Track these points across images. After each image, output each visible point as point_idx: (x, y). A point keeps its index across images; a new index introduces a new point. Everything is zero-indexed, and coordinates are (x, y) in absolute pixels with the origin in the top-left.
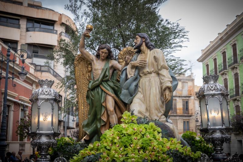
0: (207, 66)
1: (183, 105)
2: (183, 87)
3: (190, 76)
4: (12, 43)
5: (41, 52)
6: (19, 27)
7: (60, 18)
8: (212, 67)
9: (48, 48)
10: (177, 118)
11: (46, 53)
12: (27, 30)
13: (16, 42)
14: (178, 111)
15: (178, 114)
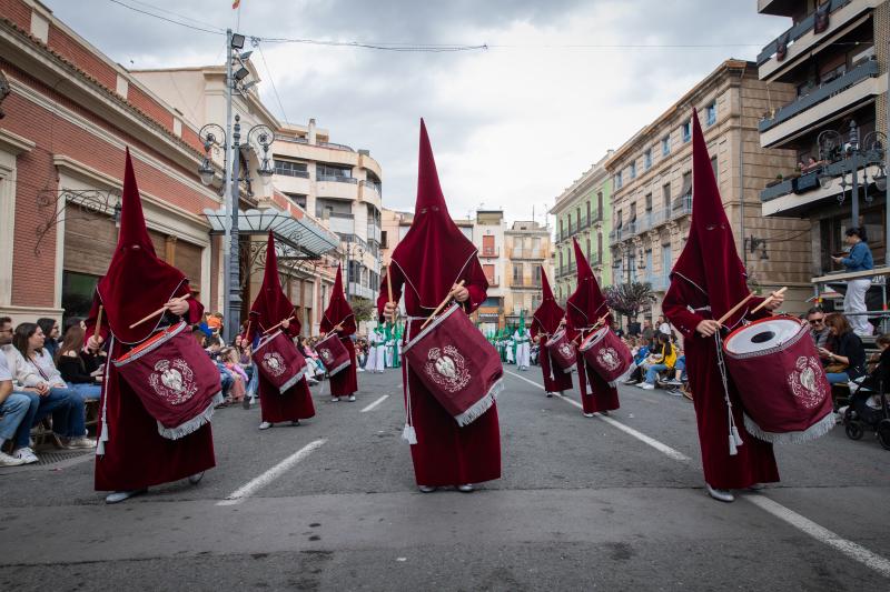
0: (561, 221)
1: (533, 272)
2: (533, 245)
3: (544, 229)
4: (300, 198)
5: (337, 209)
6: (306, 176)
7: (361, 161)
8: (565, 226)
9: (348, 203)
10: (524, 291)
11: (343, 210)
12: (318, 180)
13: (304, 197)
14: (525, 281)
15: (525, 285)
